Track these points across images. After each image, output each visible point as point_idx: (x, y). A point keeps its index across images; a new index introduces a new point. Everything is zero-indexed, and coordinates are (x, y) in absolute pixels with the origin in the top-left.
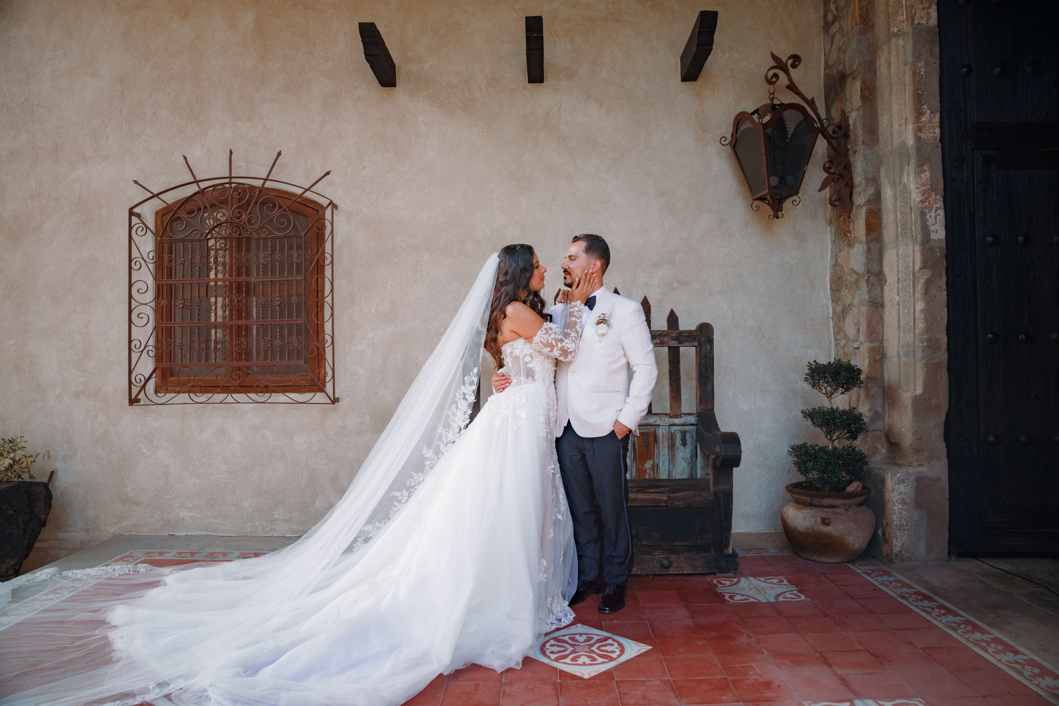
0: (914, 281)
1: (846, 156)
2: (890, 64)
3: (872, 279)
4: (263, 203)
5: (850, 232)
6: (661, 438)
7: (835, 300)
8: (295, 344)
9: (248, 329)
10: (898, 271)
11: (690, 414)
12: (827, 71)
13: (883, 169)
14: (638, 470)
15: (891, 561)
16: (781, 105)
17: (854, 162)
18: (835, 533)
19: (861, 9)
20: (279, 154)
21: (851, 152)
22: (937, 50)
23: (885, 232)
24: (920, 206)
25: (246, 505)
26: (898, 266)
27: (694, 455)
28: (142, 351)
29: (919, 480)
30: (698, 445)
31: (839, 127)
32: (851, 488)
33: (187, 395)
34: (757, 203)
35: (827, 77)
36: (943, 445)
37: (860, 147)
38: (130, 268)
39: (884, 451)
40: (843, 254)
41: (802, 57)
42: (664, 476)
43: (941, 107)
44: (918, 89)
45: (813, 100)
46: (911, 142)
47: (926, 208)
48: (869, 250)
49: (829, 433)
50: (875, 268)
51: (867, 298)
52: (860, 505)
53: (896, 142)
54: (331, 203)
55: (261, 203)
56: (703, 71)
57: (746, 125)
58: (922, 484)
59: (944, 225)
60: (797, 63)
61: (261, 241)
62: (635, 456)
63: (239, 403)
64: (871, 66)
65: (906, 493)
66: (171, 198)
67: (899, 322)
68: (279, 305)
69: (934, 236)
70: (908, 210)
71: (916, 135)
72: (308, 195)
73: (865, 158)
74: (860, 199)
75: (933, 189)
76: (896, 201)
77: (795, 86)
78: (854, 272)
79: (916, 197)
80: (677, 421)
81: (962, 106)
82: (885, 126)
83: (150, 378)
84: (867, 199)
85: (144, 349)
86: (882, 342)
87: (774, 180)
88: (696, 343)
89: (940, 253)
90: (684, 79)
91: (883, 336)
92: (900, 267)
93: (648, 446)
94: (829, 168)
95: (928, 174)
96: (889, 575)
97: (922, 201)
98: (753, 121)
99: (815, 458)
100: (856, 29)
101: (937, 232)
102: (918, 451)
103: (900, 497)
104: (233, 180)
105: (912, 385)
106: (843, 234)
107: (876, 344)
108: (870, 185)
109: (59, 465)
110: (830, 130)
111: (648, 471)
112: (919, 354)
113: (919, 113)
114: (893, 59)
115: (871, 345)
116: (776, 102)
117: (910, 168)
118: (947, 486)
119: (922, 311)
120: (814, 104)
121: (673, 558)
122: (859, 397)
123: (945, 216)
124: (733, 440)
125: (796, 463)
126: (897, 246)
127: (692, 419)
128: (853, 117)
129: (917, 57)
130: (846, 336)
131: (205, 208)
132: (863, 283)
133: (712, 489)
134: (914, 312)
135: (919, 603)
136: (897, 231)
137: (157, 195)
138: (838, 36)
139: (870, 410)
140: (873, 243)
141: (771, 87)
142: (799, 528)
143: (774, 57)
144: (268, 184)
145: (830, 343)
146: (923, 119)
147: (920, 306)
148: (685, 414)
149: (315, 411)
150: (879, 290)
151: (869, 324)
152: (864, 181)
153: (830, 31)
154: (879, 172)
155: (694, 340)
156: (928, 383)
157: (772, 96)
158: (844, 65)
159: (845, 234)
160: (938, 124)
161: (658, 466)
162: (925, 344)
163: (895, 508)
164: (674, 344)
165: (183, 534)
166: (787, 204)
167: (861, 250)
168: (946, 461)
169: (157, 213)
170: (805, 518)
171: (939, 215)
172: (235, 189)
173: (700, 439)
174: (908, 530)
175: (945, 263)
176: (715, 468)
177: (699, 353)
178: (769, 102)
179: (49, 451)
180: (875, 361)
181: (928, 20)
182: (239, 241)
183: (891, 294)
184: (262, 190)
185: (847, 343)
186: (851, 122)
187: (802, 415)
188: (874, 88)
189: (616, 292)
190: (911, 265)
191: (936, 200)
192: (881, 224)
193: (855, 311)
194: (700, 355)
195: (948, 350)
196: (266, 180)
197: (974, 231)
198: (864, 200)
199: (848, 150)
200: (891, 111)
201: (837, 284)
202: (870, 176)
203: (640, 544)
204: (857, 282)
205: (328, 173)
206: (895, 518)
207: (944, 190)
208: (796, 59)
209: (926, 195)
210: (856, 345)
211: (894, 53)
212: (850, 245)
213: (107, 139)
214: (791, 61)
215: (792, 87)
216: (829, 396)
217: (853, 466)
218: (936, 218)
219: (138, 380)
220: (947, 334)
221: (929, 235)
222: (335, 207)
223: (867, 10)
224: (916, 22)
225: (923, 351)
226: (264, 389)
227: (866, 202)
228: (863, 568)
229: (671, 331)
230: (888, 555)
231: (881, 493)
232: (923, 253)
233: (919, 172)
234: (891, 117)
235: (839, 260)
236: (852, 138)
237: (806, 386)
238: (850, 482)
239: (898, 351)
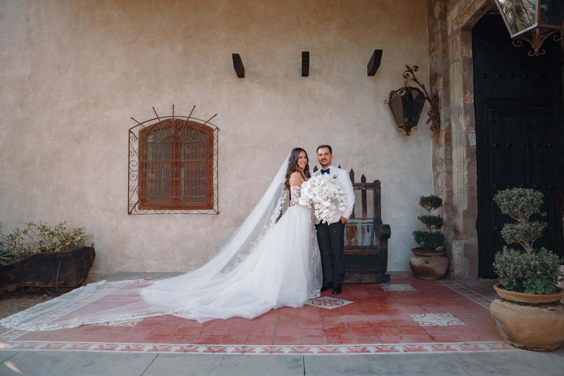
0: (463, 163)
1: (438, 109)
2: (454, 72)
3: (447, 161)
4: (188, 128)
5: (439, 141)
6: (358, 229)
7: (434, 170)
8: (201, 189)
9: (180, 182)
10: (457, 158)
11: (371, 219)
12: (431, 72)
13: (452, 116)
14: (349, 241)
15: (454, 279)
16: (410, 87)
17: (441, 112)
18: (430, 267)
19: (443, 48)
20: (195, 107)
21: (439, 108)
22: (472, 67)
23: (453, 142)
24: (466, 131)
25: (178, 258)
26: (457, 156)
27: (373, 236)
28: (134, 191)
29: (466, 245)
30: (374, 231)
31: (435, 97)
32: (438, 249)
33: (154, 210)
34: (400, 129)
35: (431, 74)
36: (476, 230)
37: (443, 106)
38: (129, 155)
39: (453, 234)
40: (437, 151)
41: (419, 67)
42: (360, 244)
43: (474, 91)
44: (465, 83)
45: (423, 85)
46: (462, 105)
47: (468, 133)
48: (446, 149)
49: (429, 226)
50: (449, 157)
51: (445, 169)
52: (442, 256)
53: (456, 105)
54: (217, 128)
55: (187, 128)
56: (377, 71)
57: (395, 96)
58: (467, 247)
59: (475, 139)
60: (417, 69)
61: (187, 144)
62: (347, 236)
63: (176, 214)
64: (447, 72)
65: (460, 250)
66: (146, 125)
67: (458, 179)
68: (194, 172)
69: (471, 144)
70: (461, 133)
71: (464, 102)
72: (207, 124)
73: (445, 111)
74: (443, 128)
75: (471, 124)
76: (456, 129)
77: (416, 79)
78: (441, 158)
79: (464, 128)
80: (365, 221)
81: (483, 90)
82: (452, 97)
83: (137, 203)
84: (445, 128)
85: (135, 190)
86: (452, 189)
87: (406, 120)
88: (373, 189)
89: (474, 150)
90: (369, 75)
91: (452, 186)
92: (458, 157)
93: (353, 232)
94: (431, 114)
95: (469, 118)
96: (452, 283)
97: (466, 130)
98: (397, 94)
99: (423, 236)
100: (441, 56)
101: (472, 142)
102: (465, 233)
103: (458, 252)
104: (174, 118)
105: (463, 206)
106: (437, 143)
107: (449, 189)
108: (447, 122)
109: (96, 241)
110: (431, 98)
111: (353, 242)
112: (466, 193)
113: (465, 93)
114: (455, 70)
115: (447, 189)
116: (408, 86)
117: (462, 116)
118: (477, 248)
119: (467, 175)
120: (424, 87)
121: (363, 276)
122: (443, 212)
123: (476, 135)
124: (388, 227)
125: (415, 239)
126: (457, 148)
127: (372, 221)
128: (440, 93)
129: (464, 70)
130: (438, 186)
131: (162, 129)
132: (444, 163)
133: (379, 248)
134: (464, 175)
135: (461, 291)
136: (457, 141)
137: (141, 124)
138: (434, 57)
139: (447, 217)
140: (448, 146)
141: (406, 80)
142: (416, 265)
143: (407, 67)
144: (190, 119)
145: (432, 189)
146: (467, 96)
147: (466, 173)
148: (369, 219)
149: (209, 217)
150: (450, 166)
151: (446, 181)
152: (444, 121)
153: (432, 55)
154: (451, 116)
155: (373, 187)
156: (470, 205)
157: (406, 83)
158: (437, 70)
159: (438, 142)
160: (473, 98)
161: (357, 240)
162: (468, 189)
163: (456, 257)
164: (364, 189)
165: (150, 271)
166: (413, 129)
167: (443, 149)
168: (477, 237)
169: (140, 131)
170: (418, 261)
171: (473, 135)
172: (175, 121)
173: (375, 229)
174: (461, 266)
175: (476, 155)
176: (380, 239)
177: (375, 193)
178: (405, 86)
179: (92, 235)
180: (449, 196)
181: (469, 55)
182: (177, 144)
183: (455, 168)
184: (187, 122)
185: (438, 189)
186: (439, 95)
187: (418, 219)
188: (448, 81)
189: (340, 167)
190: (462, 156)
191: (472, 129)
192: (451, 139)
193: (441, 175)
194: (375, 194)
195: (478, 191)
196: (189, 118)
197: (488, 142)
198: (444, 128)
199: (438, 106)
200: (454, 91)
201: (435, 163)
202: (447, 118)
203: (349, 270)
204: (442, 163)
205: (216, 115)
206: (456, 261)
207: (476, 125)
208: (416, 68)
209: (468, 127)
210: (441, 190)
211: (455, 68)
212: (440, 147)
213: (118, 99)
214: (414, 68)
215: (415, 80)
216: (429, 210)
217: (439, 239)
218: (472, 137)
219: (132, 203)
220: (477, 185)
221: (469, 144)
222: (218, 129)
223: (445, 48)
224: (464, 56)
225: (467, 191)
226: (188, 208)
227: (445, 129)
228: (442, 282)
229: (362, 183)
230: (453, 277)
231: (451, 251)
232: (467, 151)
233: (465, 118)
234: (454, 94)
235: (435, 153)
236: (440, 102)
237: (420, 207)
238: (437, 246)
239: (458, 192)
